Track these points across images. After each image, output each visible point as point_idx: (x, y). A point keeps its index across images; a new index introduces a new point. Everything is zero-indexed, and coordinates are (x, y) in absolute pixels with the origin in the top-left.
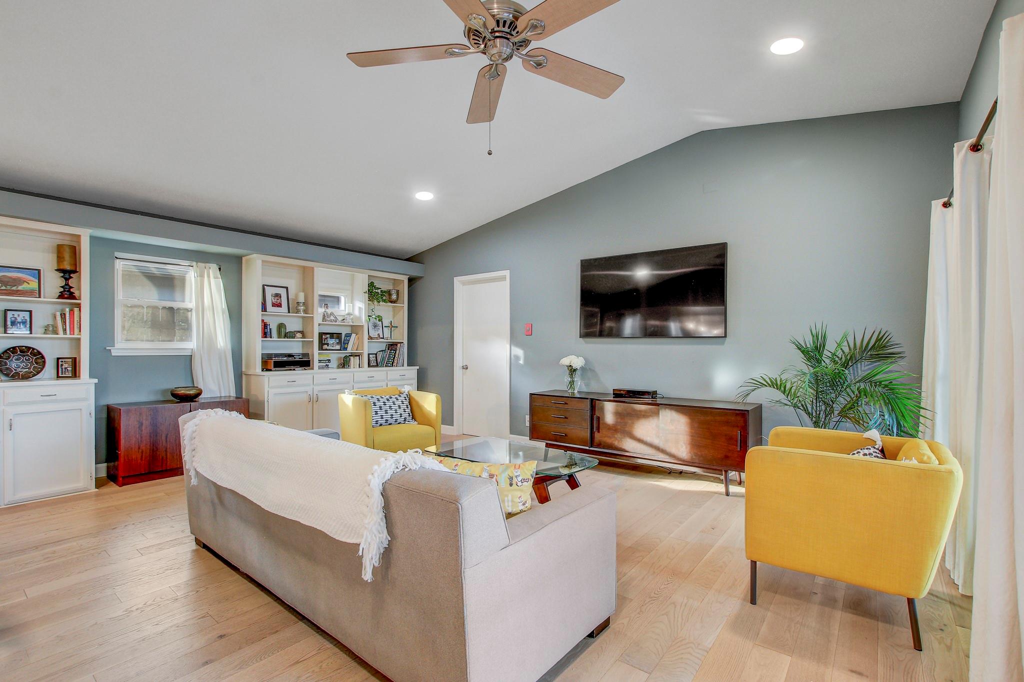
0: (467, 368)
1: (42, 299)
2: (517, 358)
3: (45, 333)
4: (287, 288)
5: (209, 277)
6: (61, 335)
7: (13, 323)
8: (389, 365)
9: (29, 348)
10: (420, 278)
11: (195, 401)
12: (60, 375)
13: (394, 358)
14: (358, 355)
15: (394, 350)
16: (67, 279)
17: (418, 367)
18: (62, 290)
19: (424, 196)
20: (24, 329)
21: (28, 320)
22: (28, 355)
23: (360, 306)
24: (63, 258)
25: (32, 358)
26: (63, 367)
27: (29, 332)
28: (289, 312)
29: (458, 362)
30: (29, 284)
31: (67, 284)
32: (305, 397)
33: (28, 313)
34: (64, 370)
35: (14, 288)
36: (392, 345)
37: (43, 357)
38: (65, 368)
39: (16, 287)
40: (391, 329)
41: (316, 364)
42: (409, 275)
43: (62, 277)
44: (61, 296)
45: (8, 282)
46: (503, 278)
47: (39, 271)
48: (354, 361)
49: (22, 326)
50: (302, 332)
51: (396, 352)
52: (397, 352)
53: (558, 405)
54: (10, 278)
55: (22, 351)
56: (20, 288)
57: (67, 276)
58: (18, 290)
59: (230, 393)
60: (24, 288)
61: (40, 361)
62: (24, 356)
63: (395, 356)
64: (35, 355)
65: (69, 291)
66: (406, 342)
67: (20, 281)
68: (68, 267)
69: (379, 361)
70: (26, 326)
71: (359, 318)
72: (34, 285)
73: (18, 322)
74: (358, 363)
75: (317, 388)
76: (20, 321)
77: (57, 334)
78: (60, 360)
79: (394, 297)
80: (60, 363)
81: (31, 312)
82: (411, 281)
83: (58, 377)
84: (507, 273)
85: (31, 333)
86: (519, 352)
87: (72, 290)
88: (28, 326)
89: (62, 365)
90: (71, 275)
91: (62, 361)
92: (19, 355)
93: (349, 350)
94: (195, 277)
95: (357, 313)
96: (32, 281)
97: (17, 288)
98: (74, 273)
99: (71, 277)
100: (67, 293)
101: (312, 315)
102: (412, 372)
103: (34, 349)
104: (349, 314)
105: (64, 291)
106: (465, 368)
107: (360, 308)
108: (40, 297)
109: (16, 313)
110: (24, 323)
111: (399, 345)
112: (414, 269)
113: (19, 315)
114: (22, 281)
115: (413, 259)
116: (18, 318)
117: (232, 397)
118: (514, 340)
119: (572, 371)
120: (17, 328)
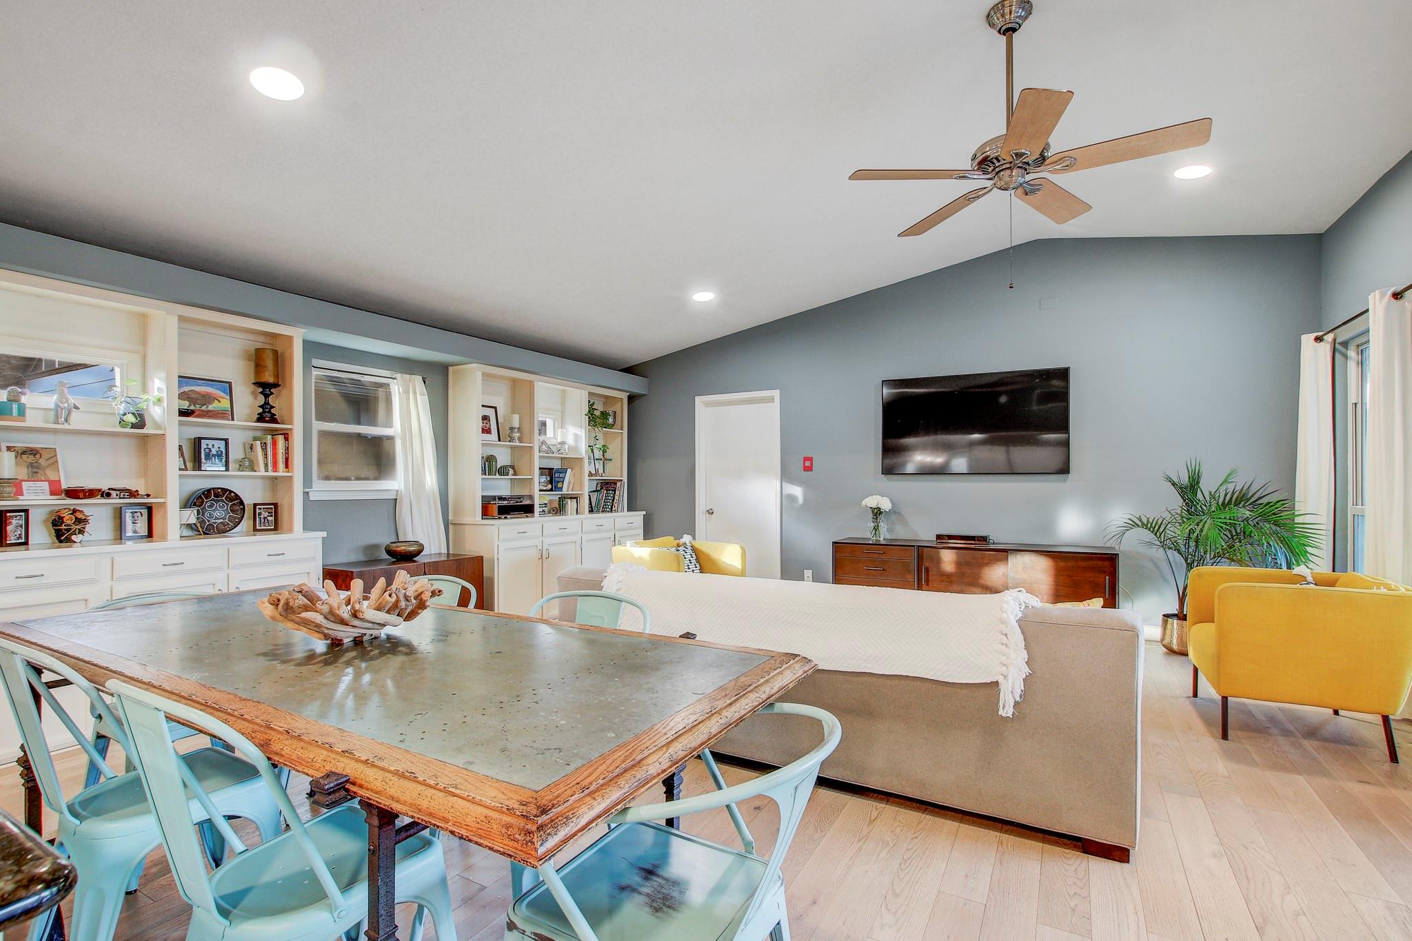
0: (713, 513)
1: (235, 422)
2: (792, 498)
3: (239, 470)
4: (495, 408)
5: (415, 393)
6: (262, 473)
7: (208, 457)
8: (608, 510)
9: (225, 490)
10: (641, 396)
11: (415, 561)
12: (258, 528)
13: (613, 500)
14: (575, 497)
15: (612, 490)
16: (267, 396)
17: (644, 513)
18: (261, 410)
19: (703, 296)
20: (220, 465)
21: (224, 452)
22: (222, 501)
23: (576, 432)
24: (266, 367)
25: (227, 505)
26: (262, 516)
27: (224, 469)
28: (499, 440)
29: (701, 505)
30: (220, 402)
31: (267, 403)
32: (535, 554)
33: (224, 442)
34: (263, 520)
35: (204, 408)
36: (607, 483)
37: (242, 503)
38: (265, 518)
39: (205, 406)
40: (603, 463)
41: (537, 509)
42: (628, 392)
43: (261, 393)
44: (261, 419)
45: (197, 399)
46: (772, 400)
47: (230, 383)
48: (571, 505)
49: (217, 460)
50: (513, 467)
51: (615, 493)
52: (617, 493)
53: (871, 555)
54: (199, 393)
55: (217, 495)
56: (211, 407)
57: (267, 391)
58: (209, 411)
59: (440, 549)
60: (214, 407)
61: (237, 508)
62: (218, 501)
63: (614, 498)
64: (231, 500)
65: (270, 412)
66: (625, 479)
67: (208, 399)
68: (271, 380)
69: (593, 504)
70: (221, 461)
71: (575, 449)
72: (225, 404)
73: (213, 455)
74: (575, 508)
75: (547, 541)
76: (215, 453)
77: (255, 471)
78: (258, 507)
79: (611, 420)
80: (258, 511)
81: (226, 441)
82: (632, 398)
83: (255, 530)
84: (776, 394)
85: (227, 470)
86: (797, 491)
87: (273, 411)
88: (224, 460)
89: (260, 514)
90: (272, 390)
91: (260, 509)
92: (213, 500)
93: (565, 491)
94: (399, 393)
95: (570, 441)
96: (224, 398)
97: (207, 407)
98: (275, 388)
99: (272, 393)
100: (266, 415)
101: (531, 445)
102: (638, 518)
103: (231, 492)
104: (563, 443)
105: (264, 412)
106: (710, 512)
107: (576, 436)
108: (233, 420)
109: (210, 442)
110: (219, 455)
111: (619, 484)
112: (634, 384)
113: (213, 445)
114: (212, 398)
115: (630, 370)
116: (212, 449)
117: (443, 555)
118: (786, 475)
119: (877, 513)
120: (212, 463)
